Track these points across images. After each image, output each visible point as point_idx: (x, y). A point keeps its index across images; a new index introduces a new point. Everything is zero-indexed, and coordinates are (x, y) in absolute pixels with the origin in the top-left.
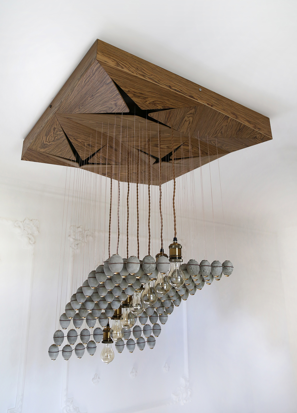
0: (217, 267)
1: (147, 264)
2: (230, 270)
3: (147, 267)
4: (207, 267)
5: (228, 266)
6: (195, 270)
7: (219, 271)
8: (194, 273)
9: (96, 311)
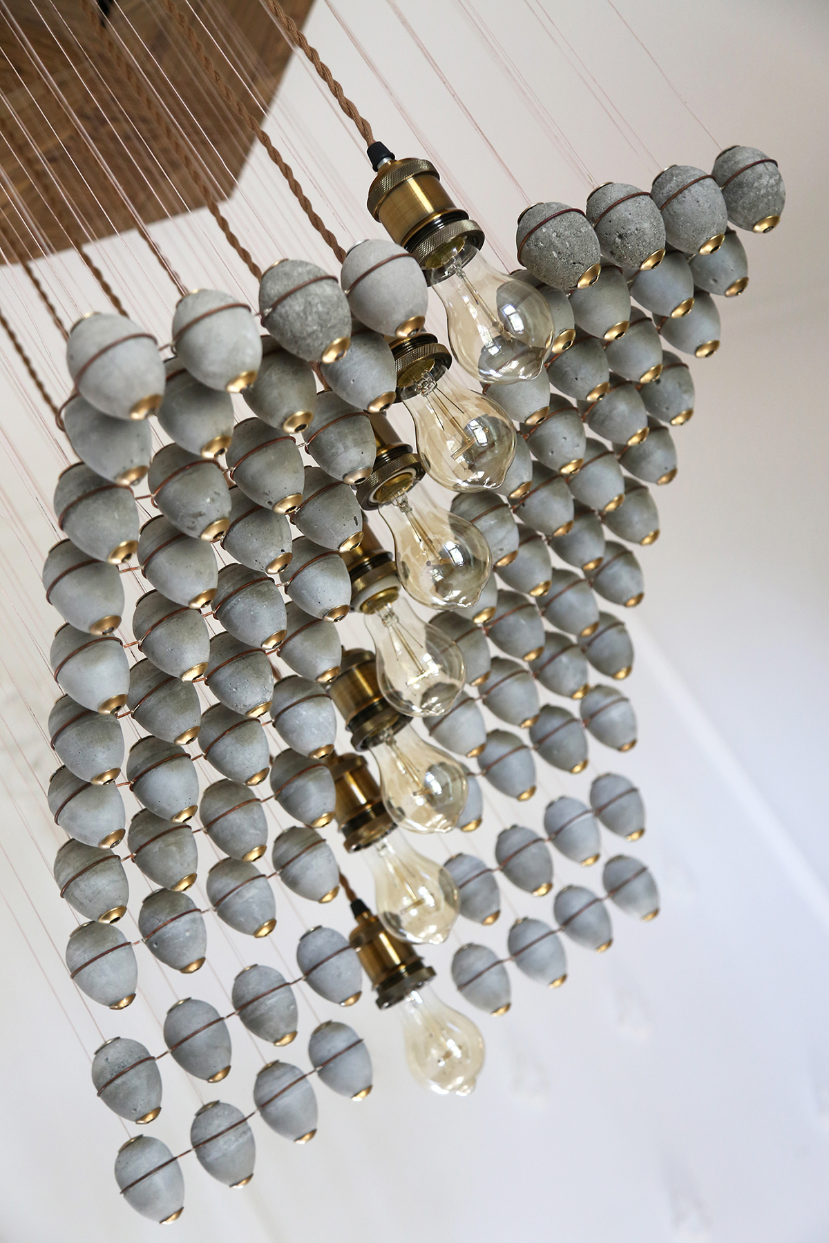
0: (686, 187)
1: (288, 301)
2: (764, 181)
3: (298, 314)
4: (629, 202)
5: (741, 166)
6: (574, 240)
7: (707, 206)
8: (578, 258)
9: (231, 816)
